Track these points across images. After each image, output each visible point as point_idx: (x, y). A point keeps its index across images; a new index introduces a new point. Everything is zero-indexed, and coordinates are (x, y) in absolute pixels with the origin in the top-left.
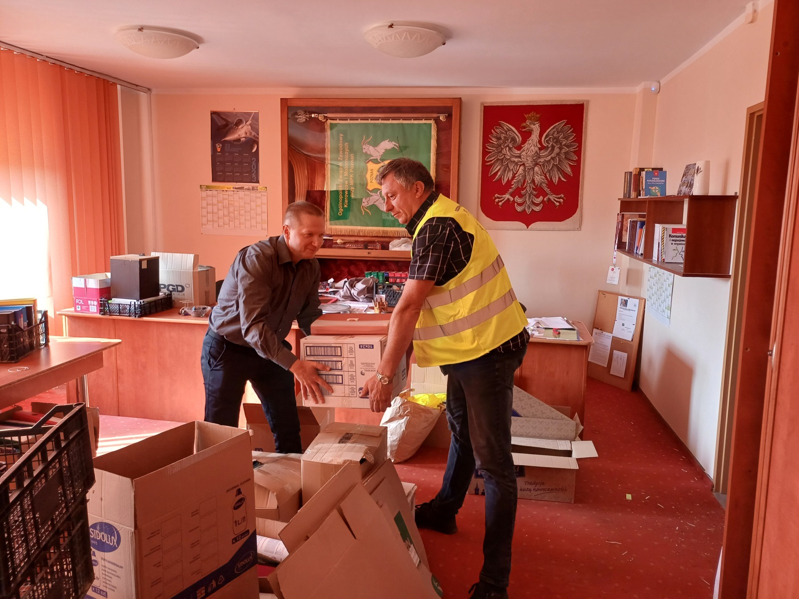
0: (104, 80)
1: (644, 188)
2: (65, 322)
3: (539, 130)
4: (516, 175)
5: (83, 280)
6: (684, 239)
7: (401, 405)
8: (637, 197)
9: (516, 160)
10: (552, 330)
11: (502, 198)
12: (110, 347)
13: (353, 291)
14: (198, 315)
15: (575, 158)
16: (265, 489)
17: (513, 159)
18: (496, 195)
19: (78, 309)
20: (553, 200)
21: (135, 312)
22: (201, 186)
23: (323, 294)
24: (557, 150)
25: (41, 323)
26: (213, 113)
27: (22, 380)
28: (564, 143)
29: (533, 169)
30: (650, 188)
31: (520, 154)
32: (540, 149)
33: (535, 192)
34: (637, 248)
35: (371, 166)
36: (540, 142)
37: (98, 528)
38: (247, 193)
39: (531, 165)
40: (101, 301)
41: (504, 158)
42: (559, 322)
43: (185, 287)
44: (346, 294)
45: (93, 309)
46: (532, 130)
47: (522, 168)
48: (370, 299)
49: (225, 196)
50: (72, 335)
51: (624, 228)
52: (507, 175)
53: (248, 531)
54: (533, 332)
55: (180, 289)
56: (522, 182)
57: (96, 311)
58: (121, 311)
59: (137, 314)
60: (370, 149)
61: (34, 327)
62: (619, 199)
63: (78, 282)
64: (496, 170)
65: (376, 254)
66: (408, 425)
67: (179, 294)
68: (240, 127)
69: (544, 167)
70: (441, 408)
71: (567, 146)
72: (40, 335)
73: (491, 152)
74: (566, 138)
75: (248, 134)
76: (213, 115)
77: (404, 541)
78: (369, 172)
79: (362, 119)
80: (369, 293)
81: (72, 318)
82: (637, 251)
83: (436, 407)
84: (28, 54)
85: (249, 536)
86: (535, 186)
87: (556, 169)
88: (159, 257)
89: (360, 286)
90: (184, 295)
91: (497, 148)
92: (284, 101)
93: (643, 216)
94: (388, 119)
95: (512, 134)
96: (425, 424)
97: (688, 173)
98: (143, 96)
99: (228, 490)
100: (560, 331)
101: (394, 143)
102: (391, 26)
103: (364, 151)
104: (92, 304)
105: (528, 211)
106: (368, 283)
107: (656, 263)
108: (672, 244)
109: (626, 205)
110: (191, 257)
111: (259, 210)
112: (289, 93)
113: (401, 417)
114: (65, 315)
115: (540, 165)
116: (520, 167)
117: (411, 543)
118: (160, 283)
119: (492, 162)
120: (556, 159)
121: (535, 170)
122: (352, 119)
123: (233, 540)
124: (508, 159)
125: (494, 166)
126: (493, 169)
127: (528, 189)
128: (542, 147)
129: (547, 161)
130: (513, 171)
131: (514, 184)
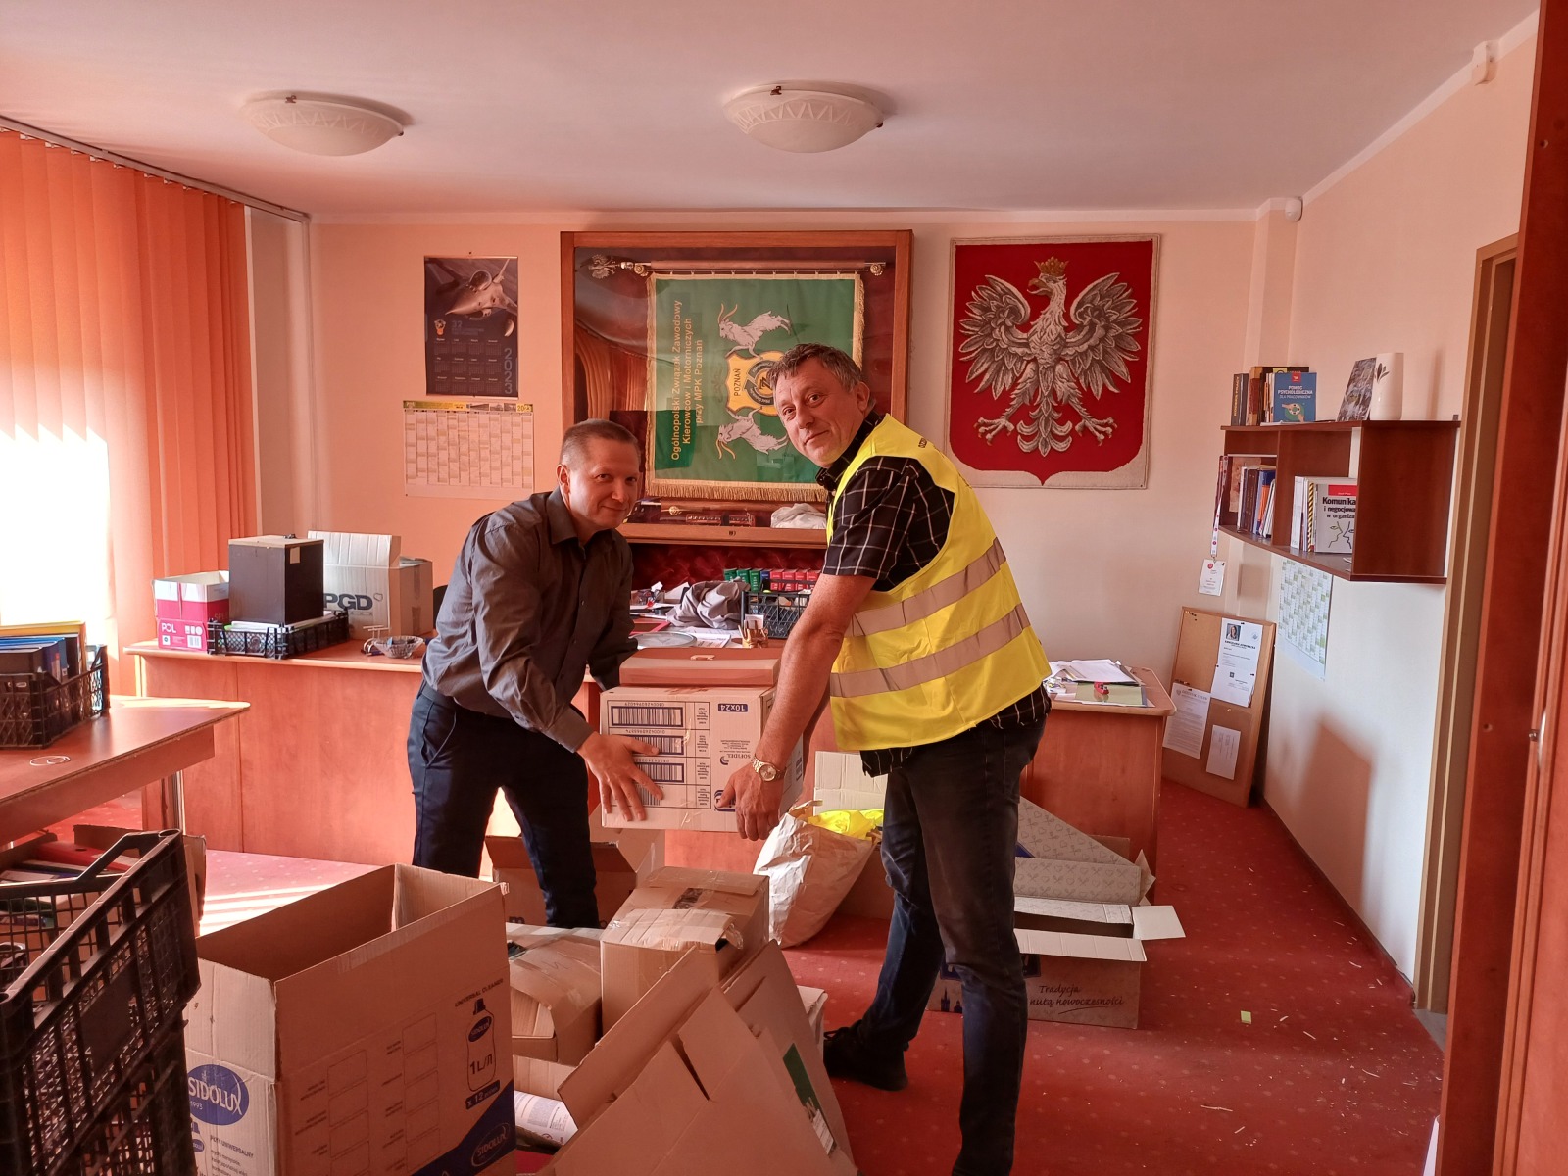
0: (219, 196)
1: (1272, 405)
2: (141, 668)
3: (1065, 292)
4: (1020, 381)
5: (175, 585)
6: (1354, 506)
7: (795, 833)
8: (1259, 423)
9: (1020, 351)
10: (1093, 685)
11: (993, 425)
12: (227, 717)
13: (700, 608)
14: (400, 655)
15: (1136, 347)
16: (531, 998)
17: (1014, 349)
18: (981, 420)
19: (164, 643)
20: (1092, 430)
21: (276, 648)
22: (404, 402)
23: (641, 614)
24: (1099, 332)
25: (94, 669)
26: (430, 261)
27: (57, 781)
28: (1115, 317)
29: (1054, 368)
30: (1283, 405)
31: (1027, 339)
32: (1067, 330)
33: (1056, 414)
34: (1259, 523)
35: (735, 362)
36: (1066, 315)
37: (204, 1076)
38: (495, 415)
39: (1049, 361)
40: (210, 626)
41: (996, 346)
42: (1106, 670)
43: (373, 600)
44: (687, 613)
45: (195, 642)
46: (1051, 293)
47: (1031, 366)
48: (734, 623)
49: (451, 422)
50: (154, 692)
51: (1234, 485)
52: (1002, 379)
53: (497, 1084)
54: (1055, 690)
55: (363, 602)
56: (1032, 394)
57: (200, 646)
58: (249, 646)
59: (281, 652)
60: (732, 331)
61: (81, 677)
62: (1222, 428)
63: (165, 590)
64: (980, 372)
65: (745, 534)
66: (809, 872)
67: (361, 613)
68: (481, 288)
69: (1074, 365)
70: (874, 838)
71: (1119, 324)
72: (91, 693)
73: (970, 336)
74: (1118, 308)
75: (497, 301)
76: (430, 265)
77: (804, 1104)
78: (732, 374)
79: (719, 271)
80: (733, 611)
81: (153, 659)
82: (1258, 529)
83: (864, 837)
84: (74, 147)
85: (499, 1092)
86: (1057, 402)
87: (1097, 369)
88: (323, 541)
89: (714, 597)
90: (371, 614)
91: (984, 326)
92: (566, 237)
93: (1271, 461)
94: (768, 271)
95: (1012, 301)
96: (843, 871)
97: (1360, 376)
98: (295, 229)
99: (460, 1003)
100: (1109, 687)
101: (782, 319)
102: (777, 91)
103: (722, 334)
104: (193, 632)
105: (1044, 452)
106: (731, 593)
107: (1297, 554)
108: (1329, 516)
109: (1237, 440)
110: (384, 542)
111: (517, 450)
112: (576, 222)
113: (796, 856)
114: (141, 654)
115: (1067, 361)
116: (1027, 364)
117: (818, 1107)
118: (325, 591)
119: (973, 355)
120: (1099, 350)
121: (1057, 370)
122: (699, 271)
123: (468, 1099)
124: (1004, 349)
125: (978, 362)
126: (974, 368)
127: (1043, 407)
128: (1071, 328)
129: (1081, 354)
130: (1013, 373)
131: (1015, 398)
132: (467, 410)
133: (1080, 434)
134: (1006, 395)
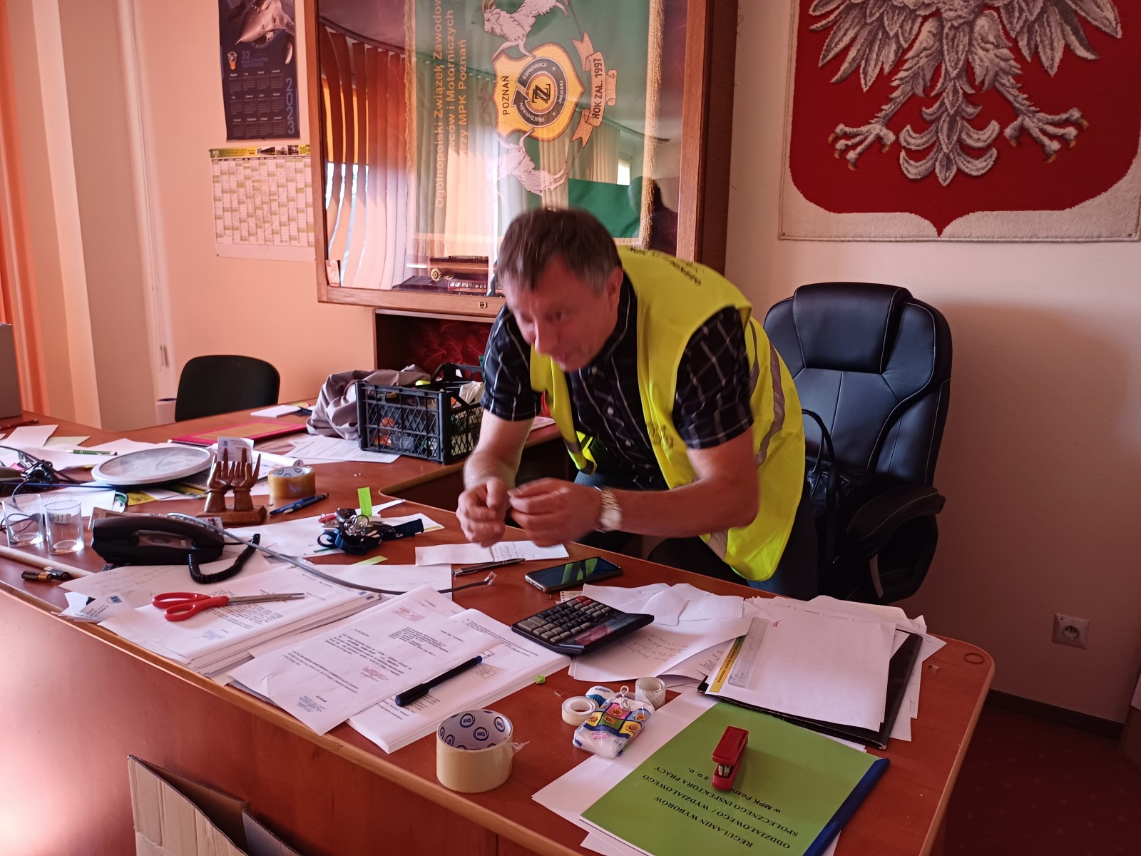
4: (910, 54)
11: (858, 135)
18: (841, 128)
20: (1036, 133)
29: (971, 24)
33: (970, 110)
35: (503, 66)
38: (281, 160)
39: (964, 12)
47: (930, 26)
52: (878, 55)
56: (929, 77)
60: (500, 21)
64: (841, 46)
69: (1010, 14)
75: (277, 21)
78: (500, 85)
86: (972, 87)
103: (488, 28)
105: (944, 177)
115: (997, 10)
116: (922, 24)
119: (832, 17)
121: (977, 29)
125: (839, 28)
126: (831, 41)
127: (948, 99)
130: (898, 42)
131: (898, 86)
132: (260, 155)
133: (1013, 143)
134: (883, 81)
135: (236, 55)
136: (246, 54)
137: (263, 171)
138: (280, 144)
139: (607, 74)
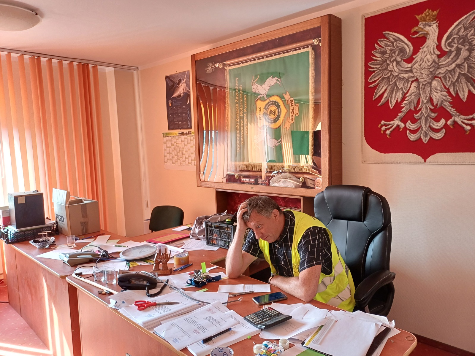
3: (437, 31)
4: (407, 95)
9: (406, 76)
11: (390, 125)
13: (197, 229)
18: (383, 122)
20: (460, 123)
29: (430, 83)
31: (411, 67)
32: (439, 57)
33: (433, 115)
36: (439, 47)
38: (186, 136)
39: (427, 79)
41: (391, 75)
46: (427, 34)
47: (414, 84)
52: (395, 95)
55: (63, 219)
56: (416, 103)
60: (257, 88)
64: (381, 92)
65: (258, 189)
68: (180, 85)
69: (445, 79)
73: (374, 71)
75: (185, 90)
76: (167, 79)
79: (251, 60)
86: (433, 106)
87: (463, 80)
91: (382, 64)
92: (193, 57)
94: (271, 55)
95: (400, 44)
98: (135, 73)
101: (277, 79)
103: (253, 91)
105: (425, 140)
110: (65, 193)
115: (440, 78)
116: (411, 84)
119: (377, 82)
120: (464, 67)
121: (433, 85)
122: (244, 62)
124: (396, 76)
125: (380, 86)
126: (377, 91)
127: (424, 111)
128: (443, 54)
129: (450, 71)
130: (403, 91)
131: (404, 106)
132: (179, 135)
133: (451, 127)
134: (398, 105)
135: (171, 101)
136: (174, 101)
137: (180, 140)
138: (185, 131)
139: (295, 105)
